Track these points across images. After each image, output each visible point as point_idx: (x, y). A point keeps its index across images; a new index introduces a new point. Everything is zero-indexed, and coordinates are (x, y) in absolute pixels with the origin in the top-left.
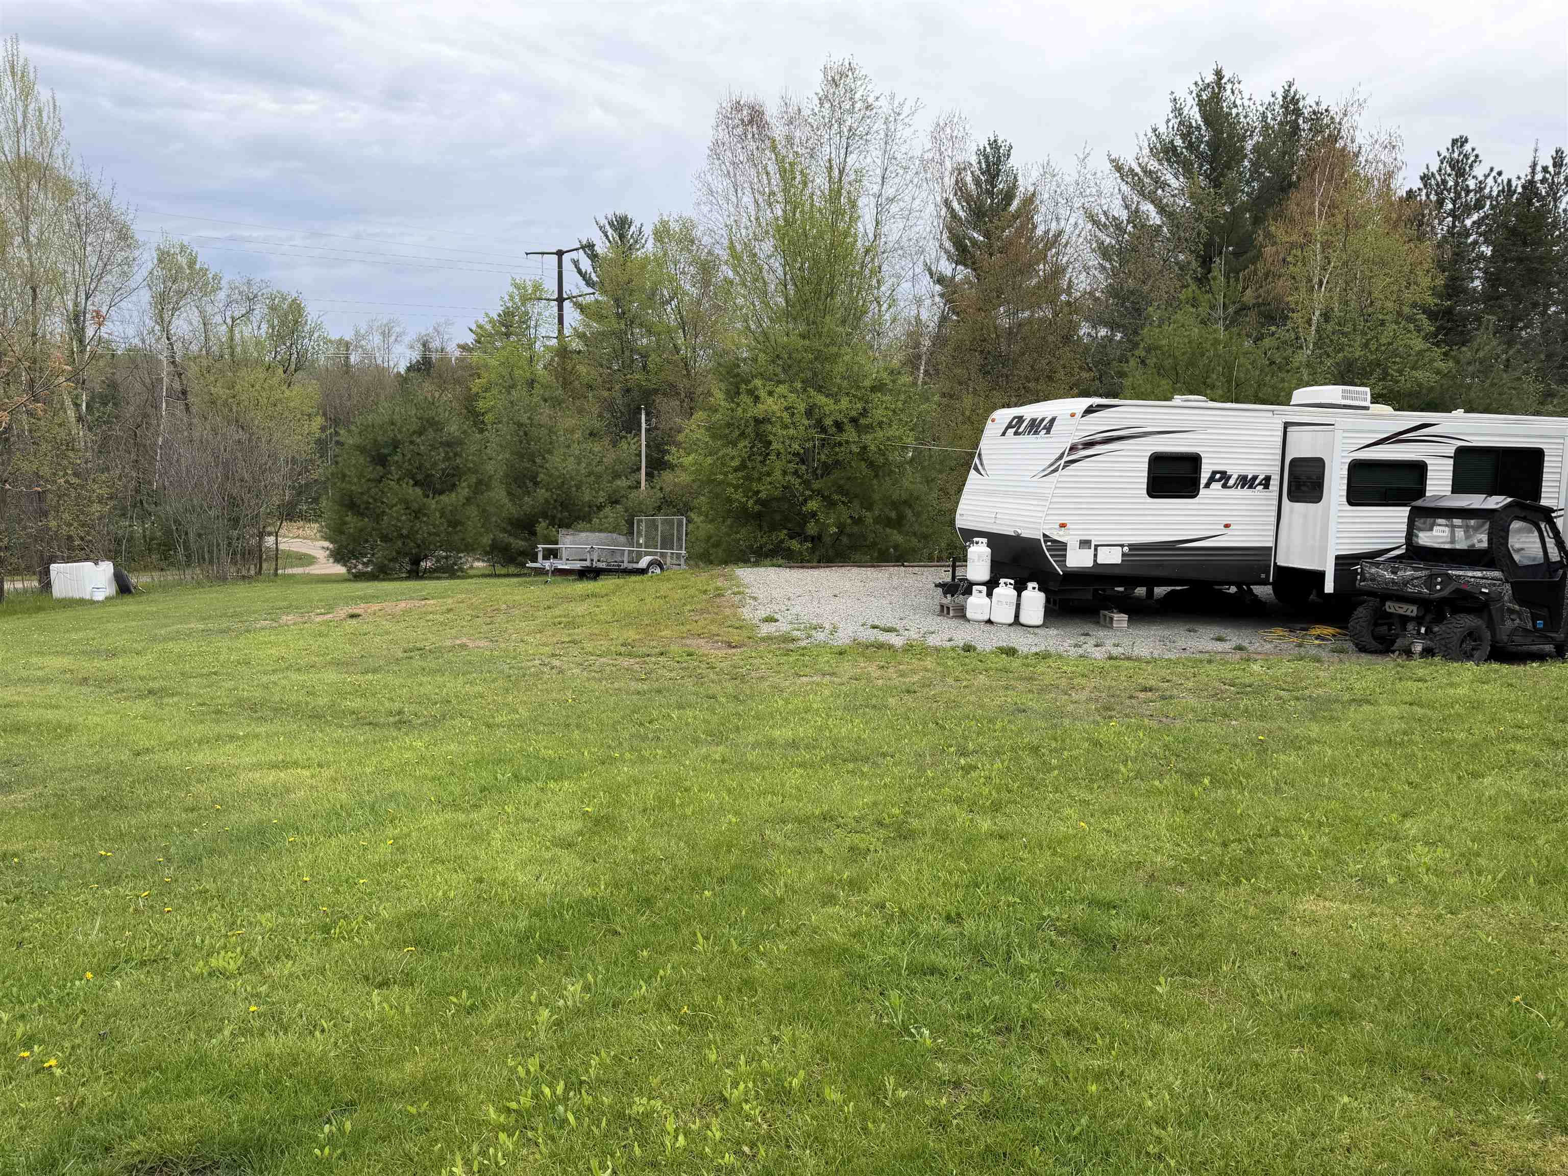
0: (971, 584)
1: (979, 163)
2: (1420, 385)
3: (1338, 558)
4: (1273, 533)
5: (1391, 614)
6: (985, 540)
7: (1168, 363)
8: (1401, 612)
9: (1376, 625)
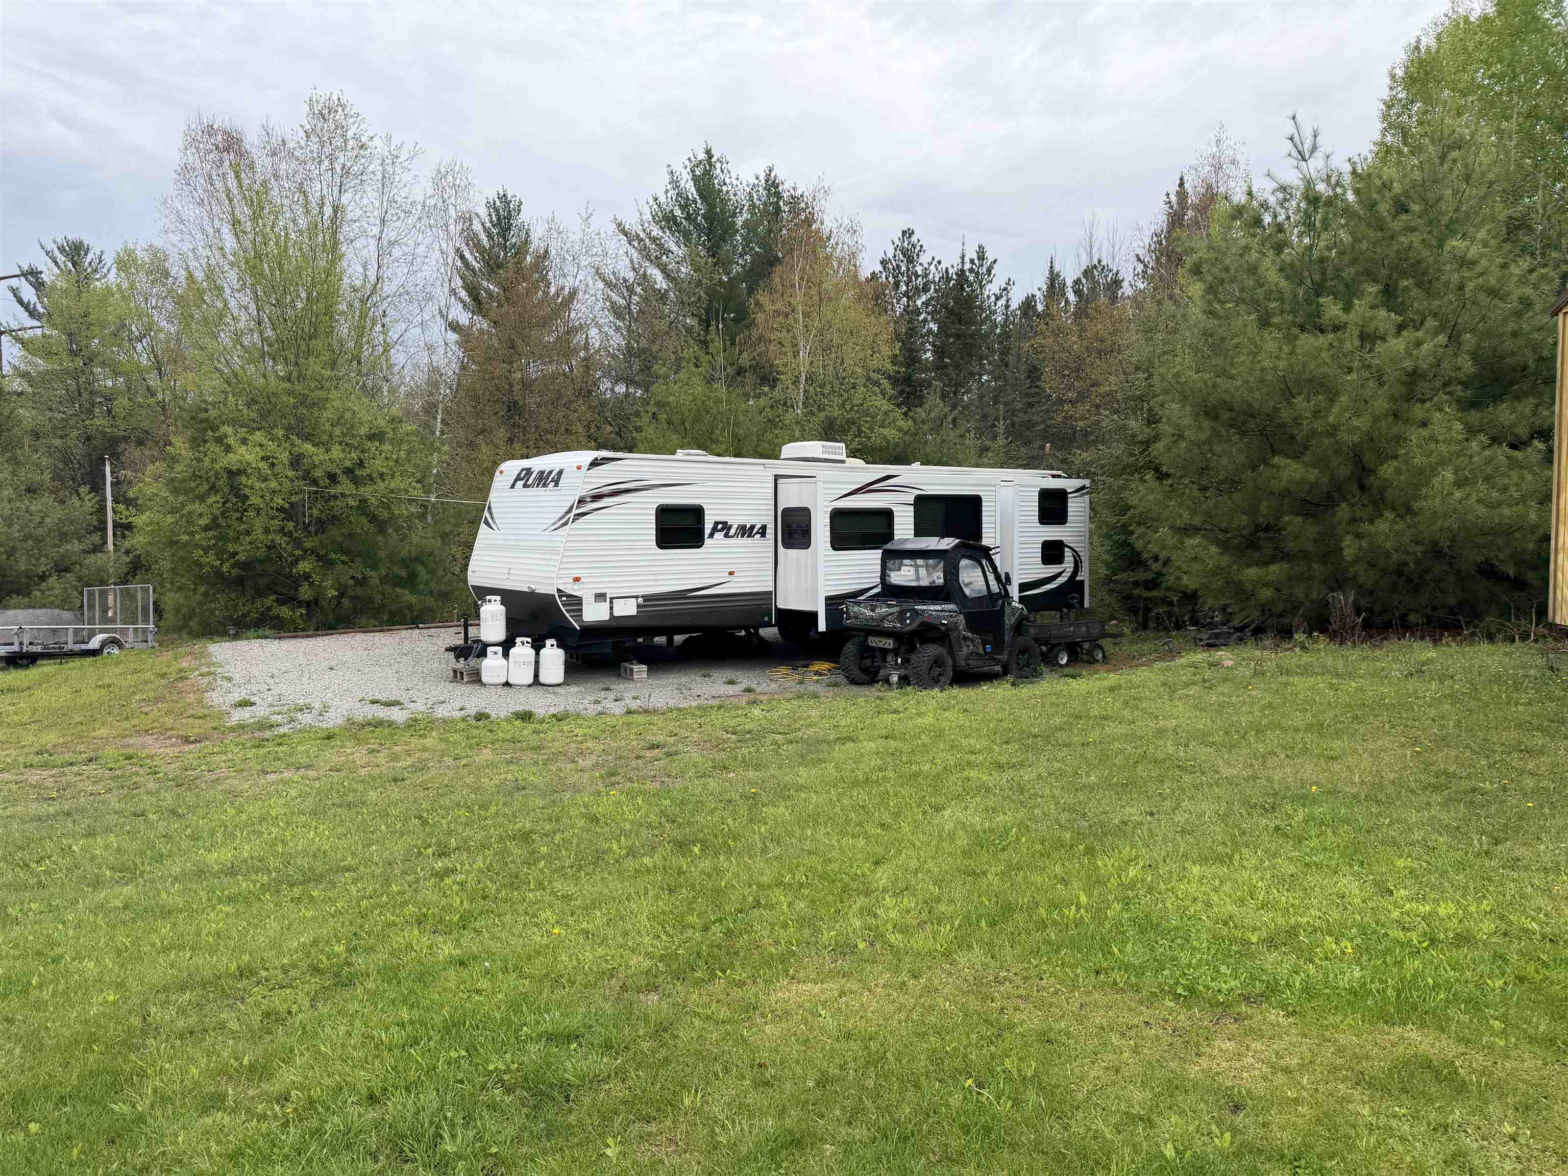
0: (486, 645)
1: (490, 215)
2: (888, 442)
3: (828, 599)
4: (772, 578)
5: (873, 648)
6: (498, 598)
7: (676, 419)
8: (881, 645)
9: (862, 658)
